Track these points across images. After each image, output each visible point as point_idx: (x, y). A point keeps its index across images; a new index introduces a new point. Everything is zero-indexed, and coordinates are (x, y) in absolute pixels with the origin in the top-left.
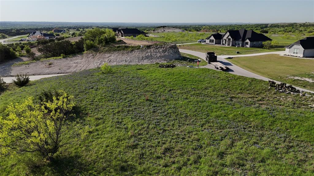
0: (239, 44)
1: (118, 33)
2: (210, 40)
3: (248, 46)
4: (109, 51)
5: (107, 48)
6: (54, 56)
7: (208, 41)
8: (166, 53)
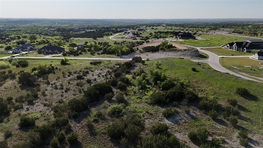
0: (241, 50)
1: (178, 37)
2: (227, 46)
3: (245, 51)
4: (169, 51)
5: (168, 50)
6: (148, 52)
7: (226, 47)
8: (192, 53)
